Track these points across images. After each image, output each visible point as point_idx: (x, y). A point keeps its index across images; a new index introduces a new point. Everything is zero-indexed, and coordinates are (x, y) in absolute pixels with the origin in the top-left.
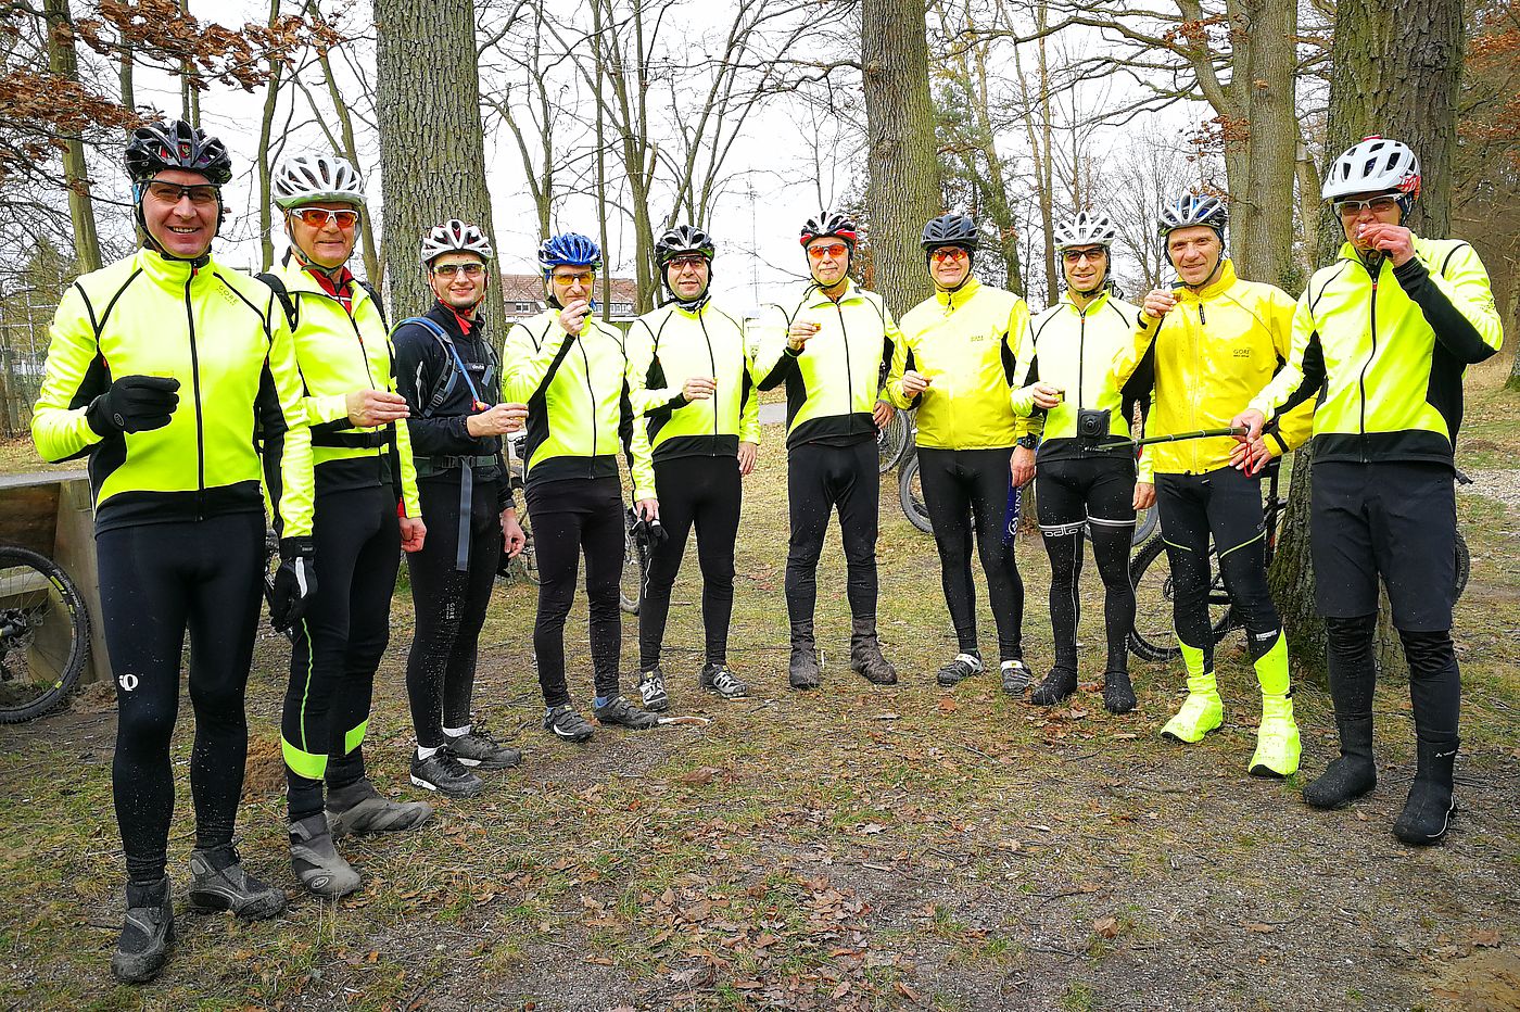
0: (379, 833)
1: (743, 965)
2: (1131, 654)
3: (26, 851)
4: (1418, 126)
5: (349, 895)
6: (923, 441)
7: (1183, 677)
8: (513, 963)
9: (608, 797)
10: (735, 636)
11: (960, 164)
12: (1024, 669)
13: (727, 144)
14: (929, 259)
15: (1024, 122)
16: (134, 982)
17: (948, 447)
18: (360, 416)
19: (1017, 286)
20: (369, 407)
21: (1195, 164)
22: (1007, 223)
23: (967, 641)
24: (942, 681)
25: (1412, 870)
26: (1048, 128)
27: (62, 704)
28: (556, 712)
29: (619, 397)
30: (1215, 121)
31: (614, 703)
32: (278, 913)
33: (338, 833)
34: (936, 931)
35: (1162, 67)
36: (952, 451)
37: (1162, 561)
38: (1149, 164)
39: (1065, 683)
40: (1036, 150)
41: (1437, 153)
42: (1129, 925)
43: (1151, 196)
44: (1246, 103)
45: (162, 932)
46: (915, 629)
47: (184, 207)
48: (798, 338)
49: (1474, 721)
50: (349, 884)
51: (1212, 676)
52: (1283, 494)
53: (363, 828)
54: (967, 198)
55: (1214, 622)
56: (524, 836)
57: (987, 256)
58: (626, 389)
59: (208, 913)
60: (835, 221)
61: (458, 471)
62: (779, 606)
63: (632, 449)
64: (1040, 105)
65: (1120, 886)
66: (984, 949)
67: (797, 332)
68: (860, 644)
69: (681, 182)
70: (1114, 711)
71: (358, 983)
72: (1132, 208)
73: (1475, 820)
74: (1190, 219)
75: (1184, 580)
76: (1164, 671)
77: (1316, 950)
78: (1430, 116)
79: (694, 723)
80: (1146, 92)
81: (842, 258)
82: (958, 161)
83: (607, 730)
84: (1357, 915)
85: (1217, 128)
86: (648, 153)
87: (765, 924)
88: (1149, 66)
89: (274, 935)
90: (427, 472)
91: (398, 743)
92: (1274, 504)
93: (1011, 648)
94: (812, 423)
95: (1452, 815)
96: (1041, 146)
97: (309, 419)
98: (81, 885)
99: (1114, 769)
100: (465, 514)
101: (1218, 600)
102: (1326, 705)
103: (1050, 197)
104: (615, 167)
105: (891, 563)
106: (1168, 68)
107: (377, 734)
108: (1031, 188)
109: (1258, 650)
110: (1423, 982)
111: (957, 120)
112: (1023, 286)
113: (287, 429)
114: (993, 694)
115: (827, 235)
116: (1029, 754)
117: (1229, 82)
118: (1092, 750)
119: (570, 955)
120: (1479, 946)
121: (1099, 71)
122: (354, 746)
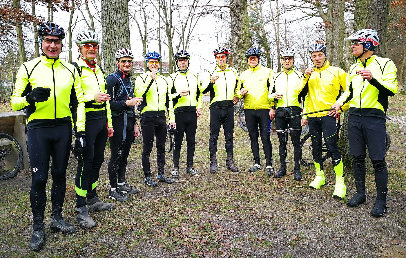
0: (100, 211)
1: (198, 247)
2: (301, 165)
3: (5, 215)
4: (377, 26)
5: (92, 228)
6: (246, 107)
7: (315, 171)
8: (136, 247)
9: (162, 202)
10: (195, 159)
11: (255, 33)
12: (272, 168)
13: (193, 27)
14: (248, 59)
15: (272, 22)
16: (35, 251)
17: (253, 109)
18: (97, 100)
19: (270, 66)
20: (100, 97)
21: (317, 33)
22: (267, 49)
23: (257, 161)
24: (250, 171)
25: (376, 223)
26: (278, 24)
27: (15, 175)
28: (147, 179)
29: (166, 95)
30: (323, 22)
31: (163, 177)
32: (73, 232)
33: (89, 211)
34: (249, 239)
35: (309, 8)
36: (254, 110)
37: (309, 140)
38: (305, 33)
39: (283, 172)
40: (275, 29)
41: (382, 33)
42: (301, 238)
43: (306, 42)
44: (331, 18)
45: (42, 237)
46: (243, 157)
47: (53, 45)
48: (213, 80)
49: (392, 183)
50: (92, 225)
51: (322, 171)
52: (341, 123)
53: (96, 210)
54: (257, 42)
55: (323, 156)
56: (139, 212)
57: (262, 58)
58: (167, 93)
59: (54, 232)
60: (223, 49)
61: (123, 115)
62: (207, 151)
63: (169, 109)
64: (277, 18)
65: (298, 227)
66: (262, 244)
67: (213, 78)
68: (229, 161)
69: (181, 37)
70: (296, 180)
71: (95, 252)
72: (301, 45)
73: (393, 210)
74: (317, 50)
75: (315, 145)
76: (310, 169)
77: (350, 245)
78: (381, 23)
79: (184, 182)
80: (305, 15)
81: (225, 59)
82: (255, 32)
83: (161, 184)
84: (361, 235)
85: (323, 24)
86: (172, 29)
87: (204, 237)
88: (306, 8)
89: (72, 238)
90: (115, 115)
91: (105, 187)
92: (339, 125)
93: (269, 163)
94: (216, 102)
95: (386, 209)
96: (277, 28)
97: (84, 100)
98: (20, 225)
99: (296, 195)
100: (125, 126)
101: (324, 151)
102: (353, 179)
103: (279, 42)
104: (163, 32)
105: (237, 139)
106: (310, 8)
107: (99, 184)
108: (274, 39)
109: (335, 164)
110: (379, 254)
111: (255, 21)
112: (272, 65)
113: (78, 103)
114: (264, 175)
115: (221, 53)
116: (274, 191)
117: (326, 12)
118: (290, 190)
119: (152, 245)
120: (394, 244)
121: (292, 9)
122: (94, 188)
